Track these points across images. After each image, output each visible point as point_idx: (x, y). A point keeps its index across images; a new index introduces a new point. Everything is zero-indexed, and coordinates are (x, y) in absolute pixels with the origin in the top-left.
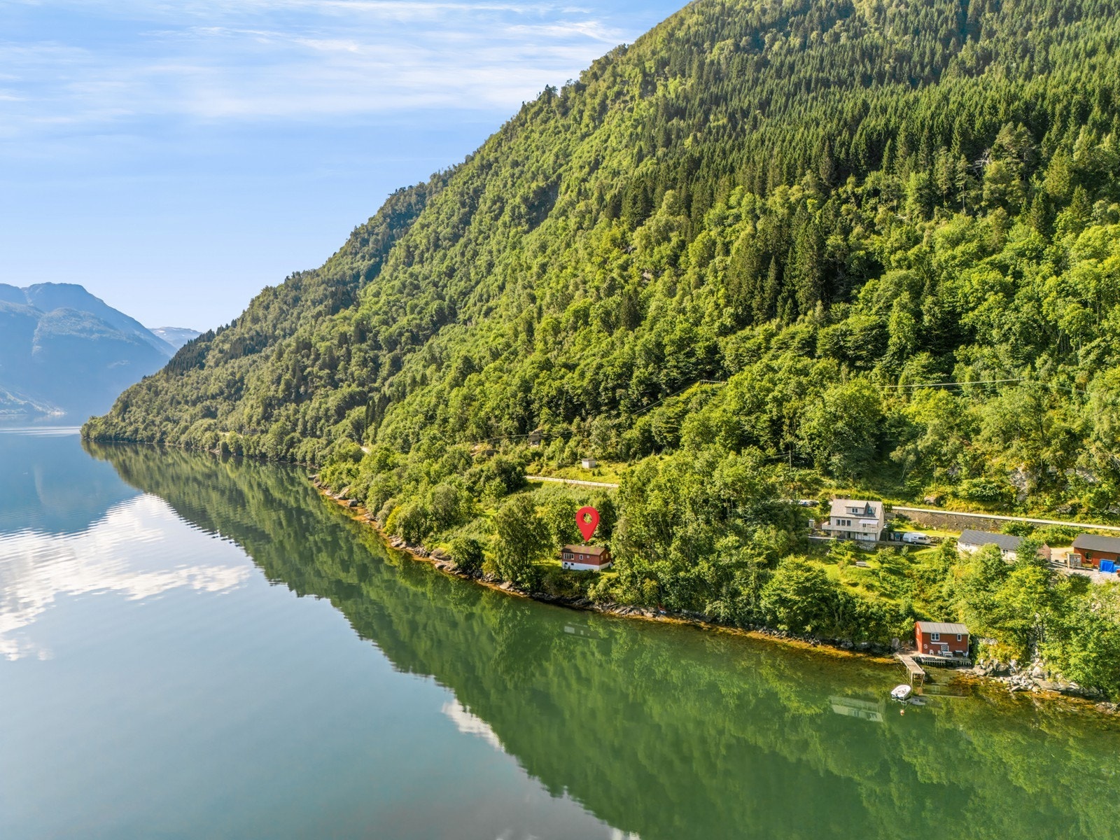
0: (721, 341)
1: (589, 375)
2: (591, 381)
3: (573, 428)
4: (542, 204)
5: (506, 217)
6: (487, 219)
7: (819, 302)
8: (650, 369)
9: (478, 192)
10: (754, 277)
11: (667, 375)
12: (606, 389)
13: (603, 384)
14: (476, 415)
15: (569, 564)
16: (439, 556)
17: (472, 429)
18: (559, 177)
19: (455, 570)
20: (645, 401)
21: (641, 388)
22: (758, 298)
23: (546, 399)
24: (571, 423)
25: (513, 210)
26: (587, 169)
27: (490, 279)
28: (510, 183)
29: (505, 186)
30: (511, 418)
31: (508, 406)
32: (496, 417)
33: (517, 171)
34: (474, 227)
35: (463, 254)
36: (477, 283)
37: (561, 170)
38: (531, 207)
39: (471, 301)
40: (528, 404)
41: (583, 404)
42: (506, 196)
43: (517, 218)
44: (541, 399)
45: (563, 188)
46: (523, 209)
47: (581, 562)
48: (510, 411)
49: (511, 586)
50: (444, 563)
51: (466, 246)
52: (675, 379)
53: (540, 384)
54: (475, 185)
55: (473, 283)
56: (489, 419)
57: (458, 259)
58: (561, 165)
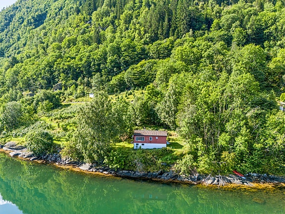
0: (146, 47)
1: (84, 59)
2: (86, 61)
3: (78, 82)
4: (40, 20)
5: (25, 23)
6: (17, 24)
7: (191, 30)
8: (115, 57)
9: (12, 16)
10: (158, 21)
11: (124, 59)
12: (94, 65)
13: (93, 63)
14: (22, 78)
15: (140, 144)
16: (12, 147)
17: (20, 84)
18: (47, 12)
19: (30, 156)
20: (115, 69)
21: (113, 64)
22: (160, 30)
23: (62, 70)
24: (77, 80)
25: (28, 20)
26: (58, 10)
27: (19, 42)
28: (26, 13)
29: (24, 14)
30: (43, 78)
31: (41, 74)
32: (33, 79)
33: (28, 10)
34: (11, 27)
35: (6, 35)
36: (13, 44)
37: (47, 10)
38: (36, 20)
39: (11, 49)
40: (52, 73)
41: (82, 72)
42: (24, 17)
43: (29, 23)
44: (59, 71)
45: (48, 15)
46: (32, 21)
47: (150, 142)
48: (42, 75)
49: (91, 167)
50: (18, 152)
51: (8, 32)
52: (128, 61)
53: (58, 64)
54: (11, 14)
55: (11, 44)
56: (29, 81)
57: (4, 36)
58: (47, 8)
